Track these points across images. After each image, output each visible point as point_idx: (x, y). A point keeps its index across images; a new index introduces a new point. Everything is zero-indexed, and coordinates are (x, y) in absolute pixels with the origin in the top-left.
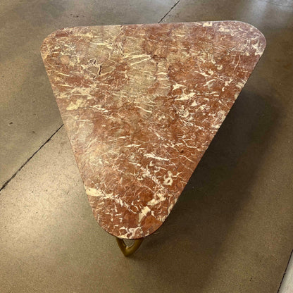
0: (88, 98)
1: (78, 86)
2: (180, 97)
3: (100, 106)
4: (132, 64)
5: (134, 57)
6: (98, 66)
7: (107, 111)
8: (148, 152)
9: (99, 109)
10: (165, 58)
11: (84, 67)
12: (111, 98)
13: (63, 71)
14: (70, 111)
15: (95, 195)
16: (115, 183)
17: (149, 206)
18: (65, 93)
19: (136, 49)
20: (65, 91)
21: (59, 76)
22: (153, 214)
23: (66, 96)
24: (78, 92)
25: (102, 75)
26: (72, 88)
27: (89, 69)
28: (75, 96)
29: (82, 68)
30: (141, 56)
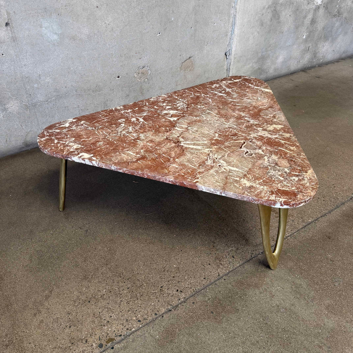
0: (261, 129)
1: (270, 138)
2: (176, 113)
3: (252, 122)
4: (205, 142)
5: (199, 147)
6: (244, 149)
7: (246, 118)
8: (222, 96)
10: (167, 139)
11: (260, 151)
12: (239, 125)
13: (286, 153)
14: (280, 125)
15: (266, 89)
16: (252, 91)
17: (234, 81)
18: (285, 137)
19: (192, 153)
20: (283, 138)
21: (290, 150)
22: (233, 79)
23: (284, 134)
24: (271, 134)
25: (242, 141)
26: (277, 138)
27: (256, 149)
28: (274, 132)
29: (263, 151)
30: (191, 146)
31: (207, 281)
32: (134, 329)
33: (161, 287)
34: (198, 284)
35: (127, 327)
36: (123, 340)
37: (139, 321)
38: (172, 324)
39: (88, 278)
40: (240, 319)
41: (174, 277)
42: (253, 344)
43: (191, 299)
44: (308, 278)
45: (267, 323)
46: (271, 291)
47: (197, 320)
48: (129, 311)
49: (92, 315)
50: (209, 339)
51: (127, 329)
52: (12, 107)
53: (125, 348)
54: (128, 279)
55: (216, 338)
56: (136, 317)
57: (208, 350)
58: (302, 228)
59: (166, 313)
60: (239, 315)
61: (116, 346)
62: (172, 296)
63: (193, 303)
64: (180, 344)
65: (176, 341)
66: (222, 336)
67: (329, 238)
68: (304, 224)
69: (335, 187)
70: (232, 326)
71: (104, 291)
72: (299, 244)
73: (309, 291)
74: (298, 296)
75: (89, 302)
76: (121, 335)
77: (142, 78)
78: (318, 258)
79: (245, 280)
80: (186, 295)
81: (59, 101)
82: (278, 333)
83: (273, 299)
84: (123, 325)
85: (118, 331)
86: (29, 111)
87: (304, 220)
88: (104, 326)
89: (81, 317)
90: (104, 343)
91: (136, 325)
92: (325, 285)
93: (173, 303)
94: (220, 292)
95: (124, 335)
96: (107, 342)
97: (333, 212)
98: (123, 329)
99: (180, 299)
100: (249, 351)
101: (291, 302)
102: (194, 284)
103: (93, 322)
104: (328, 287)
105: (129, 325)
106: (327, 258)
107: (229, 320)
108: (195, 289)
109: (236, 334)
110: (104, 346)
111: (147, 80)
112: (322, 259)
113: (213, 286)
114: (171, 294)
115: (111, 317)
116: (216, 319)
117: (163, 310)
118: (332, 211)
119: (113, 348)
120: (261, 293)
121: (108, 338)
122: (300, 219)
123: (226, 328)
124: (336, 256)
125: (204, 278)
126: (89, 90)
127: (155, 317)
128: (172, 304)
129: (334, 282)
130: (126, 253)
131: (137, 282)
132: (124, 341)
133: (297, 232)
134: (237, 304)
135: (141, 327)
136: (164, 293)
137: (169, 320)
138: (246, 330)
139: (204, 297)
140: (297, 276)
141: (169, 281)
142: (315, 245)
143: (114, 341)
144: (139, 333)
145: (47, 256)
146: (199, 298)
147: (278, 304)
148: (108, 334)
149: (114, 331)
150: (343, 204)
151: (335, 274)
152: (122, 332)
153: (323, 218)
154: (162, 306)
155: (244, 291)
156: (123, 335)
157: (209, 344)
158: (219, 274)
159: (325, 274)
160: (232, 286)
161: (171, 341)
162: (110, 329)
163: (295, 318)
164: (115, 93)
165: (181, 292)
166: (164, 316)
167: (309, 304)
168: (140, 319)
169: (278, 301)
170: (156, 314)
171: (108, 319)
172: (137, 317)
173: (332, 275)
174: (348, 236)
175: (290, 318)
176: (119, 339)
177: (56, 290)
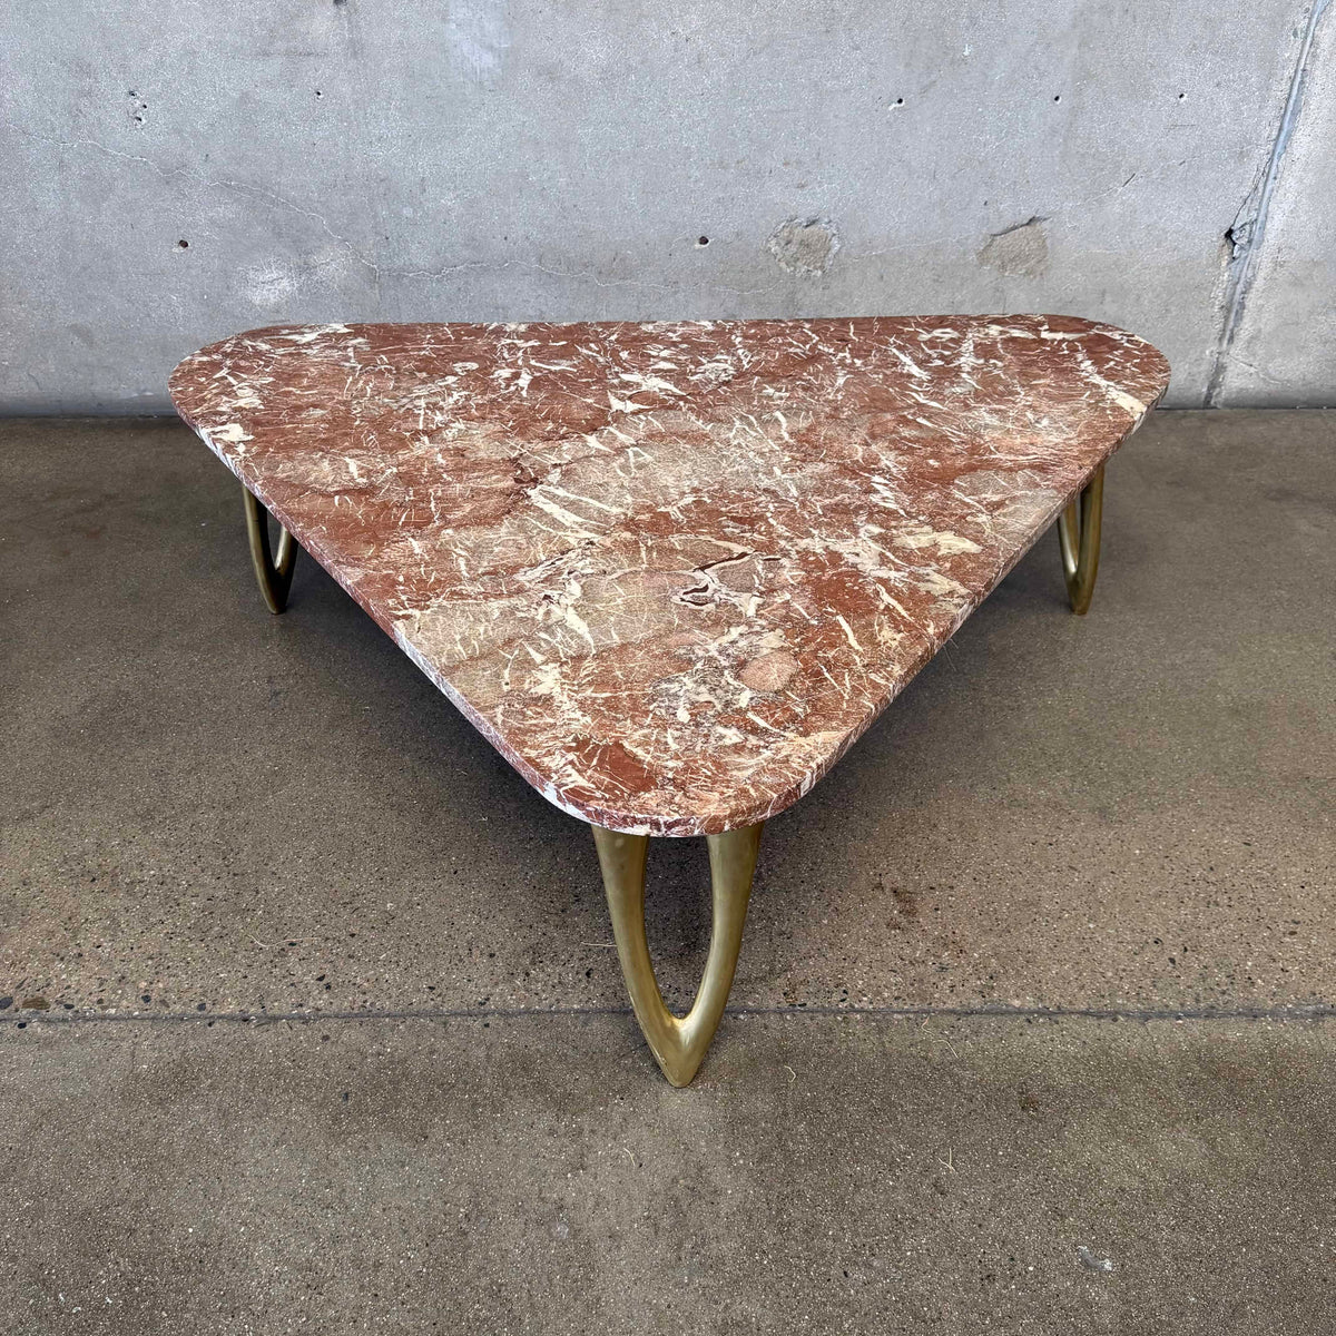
0: (878, 530)
1: (856, 574)
2: (664, 390)
3: (875, 498)
4: (615, 510)
6: (707, 575)
7: (876, 478)
8: (910, 376)
9: (887, 494)
10: (514, 460)
11: (751, 604)
12: (818, 492)
13: (834, 644)
14: (976, 541)
15: (1132, 398)
16: (1061, 387)
17: (1039, 335)
18: (923, 587)
19: (521, 529)
21: (869, 639)
22: (1046, 327)
23: (936, 577)
24: (883, 561)
25: (741, 550)
26: (884, 582)
27: (748, 589)
28: (906, 557)
29: (763, 606)
30: (552, 508)
31: (432, 1000)
32: (113, 1011)
33: (292, 944)
34: (394, 991)
35: (104, 996)
36: (64, 1020)
37: (147, 999)
38: (212, 1059)
39: (153, 818)
40: (403, 1166)
41: (353, 935)
42: (357, 1262)
43: (333, 1024)
44: (770, 1188)
45: (466, 1234)
46: (589, 1147)
47: (285, 1091)
48: (151, 958)
49: (65, 915)
50: (258, 1161)
51: (100, 1001)
52: (327, 264)
53: (48, 1043)
54: (235, 875)
55: (280, 1172)
56: (151, 983)
57: (224, 1189)
58: (953, 1012)
59: (231, 1018)
60: (409, 1155)
61: (36, 1027)
62: (292, 985)
63: (326, 1038)
64: (173, 1124)
65: (174, 1108)
66: (301, 1177)
67: (1028, 1103)
68: (976, 1002)
69: (1293, 933)
70: (357, 1169)
71: (152, 872)
72: (870, 1057)
73: (722, 1231)
74: (666, 1222)
75: (94, 880)
76: (69, 1007)
77: (799, 264)
78: (891, 1145)
79: (546, 1062)
80: (331, 1003)
81: (477, 280)
82: (467, 1283)
83: (569, 1175)
84: (101, 985)
85: (76, 993)
86: (377, 291)
87: (993, 988)
88: (62, 959)
89: (39, 906)
90: (18, 1001)
91: (131, 1004)
92: (808, 1249)
93: (276, 1004)
94: (432, 1053)
95: (77, 1011)
96: (26, 1004)
97: (1165, 1024)
98: (91, 994)
99: (301, 1005)
100: (326, 1273)
101: (619, 1223)
102: (385, 986)
103: (51, 934)
104: (810, 1262)
105: (115, 992)
106: (927, 1169)
107: (366, 1148)
108: (372, 1004)
109: (342, 1201)
110: (12, 1007)
111: (820, 272)
112: (904, 1160)
113: (432, 1025)
114: (294, 978)
115: (98, 947)
116: (336, 1120)
117: (231, 1007)
118: (1161, 1015)
119: (22, 1026)
120: (552, 1132)
121: (40, 994)
122: (979, 979)
123: (336, 1164)
124: (980, 1184)
125: (430, 988)
126: (586, 266)
127: (193, 1009)
128: (268, 1008)
129: (856, 1263)
130: (306, 800)
131: (248, 896)
132: (62, 1027)
133: (911, 1016)
134: (443, 1119)
135: (135, 1018)
136: (279, 965)
137: (218, 1043)
138: (384, 1210)
139: (374, 1039)
140: (737, 1159)
141: (327, 939)
142: (935, 1095)
143: (44, 1012)
144: (113, 1028)
145: (128, 715)
146: (355, 1035)
147: (569, 1201)
148: (48, 985)
149: (69, 987)
150: (1254, 1015)
151: (896, 1240)
152: (81, 1000)
153: (1090, 1021)
154: (242, 994)
155: (505, 1095)
156: (76, 1008)
157: (243, 1176)
158: (488, 999)
159: (853, 1214)
160: (488, 1057)
161: (161, 1102)
162: (64, 977)
163: (576, 1281)
164: (680, 296)
165: (328, 987)
166: (217, 1025)
167: (670, 1272)
168: (154, 996)
169: (580, 1191)
170: (202, 1007)
171: (86, 948)
172: (153, 986)
173: (876, 1235)
174: (1125, 1143)
175: (556, 1268)
176: (58, 1011)
177: (59, 811)
